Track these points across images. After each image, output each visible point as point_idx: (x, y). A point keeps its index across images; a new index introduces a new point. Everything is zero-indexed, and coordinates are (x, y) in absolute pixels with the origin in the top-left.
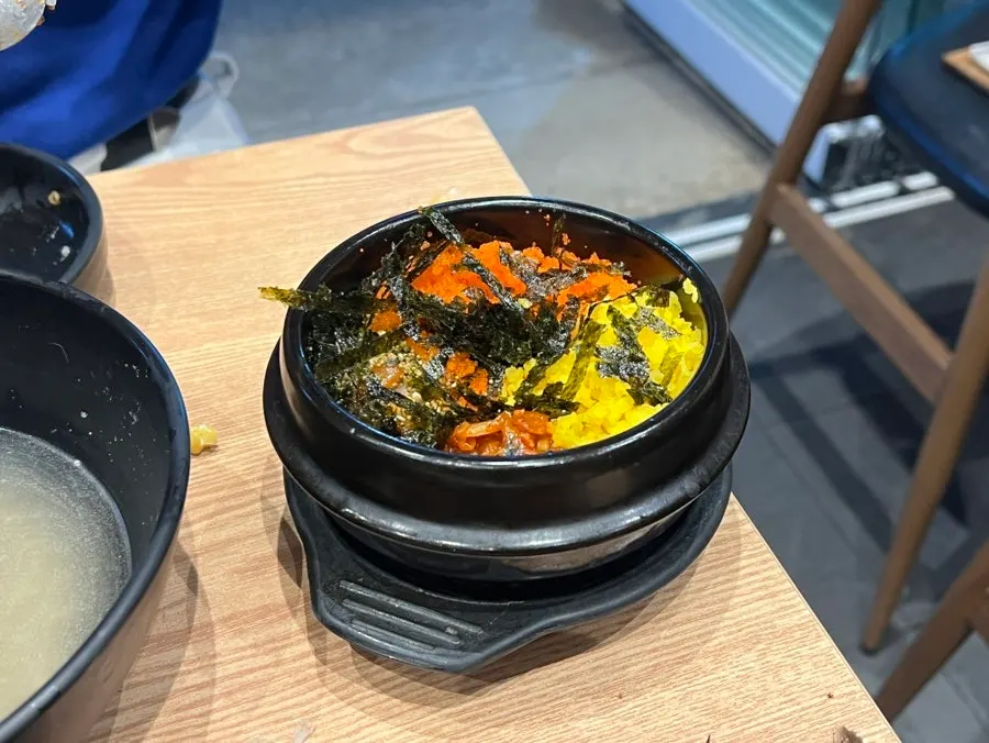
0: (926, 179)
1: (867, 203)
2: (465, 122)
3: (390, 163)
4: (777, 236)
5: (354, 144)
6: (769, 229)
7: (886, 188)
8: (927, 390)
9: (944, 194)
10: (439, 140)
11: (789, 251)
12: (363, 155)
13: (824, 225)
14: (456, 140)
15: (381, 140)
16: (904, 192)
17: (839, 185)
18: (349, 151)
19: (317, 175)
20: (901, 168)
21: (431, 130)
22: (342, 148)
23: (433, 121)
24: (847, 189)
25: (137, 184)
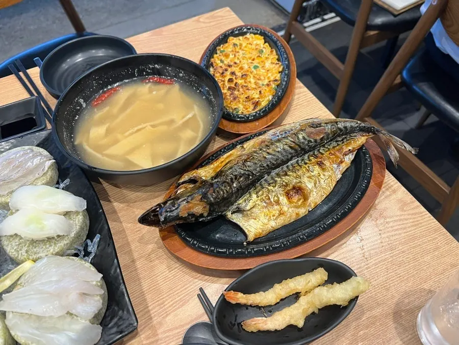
0: (333, 15)
1: (313, 25)
2: (228, 11)
3: (212, 24)
4: (293, 36)
5: (201, 20)
6: (290, 35)
7: (318, 20)
8: (337, 76)
9: (338, 19)
10: (222, 17)
11: (296, 41)
12: (204, 22)
13: (305, 31)
14: (227, 16)
15: (207, 18)
16: (324, 20)
17: (304, 21)
18: (200, 22)
19: (194, 29)
20: (322, 13)
21: (220, 14)
22: (198, 21)
23: (220, 12)
24: (307, 21)
25: (151, 36)
